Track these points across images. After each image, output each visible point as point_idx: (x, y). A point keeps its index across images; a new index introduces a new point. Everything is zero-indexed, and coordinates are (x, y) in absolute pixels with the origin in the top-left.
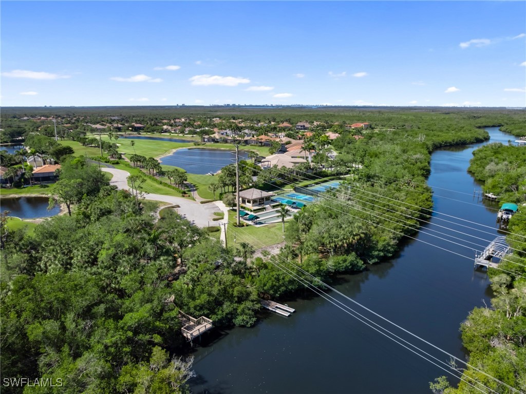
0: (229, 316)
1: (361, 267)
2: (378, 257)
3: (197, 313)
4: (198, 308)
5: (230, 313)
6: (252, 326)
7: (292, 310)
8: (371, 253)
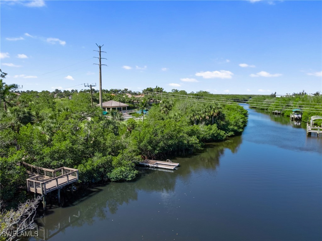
0: (102, 170)
1: (224, 136)
2: (233, 130)
3: (55, 163)
4: (56, 155)
5: (103, 166)
6: (134, 180)
7: (177, 164)
8: (227, 127)
